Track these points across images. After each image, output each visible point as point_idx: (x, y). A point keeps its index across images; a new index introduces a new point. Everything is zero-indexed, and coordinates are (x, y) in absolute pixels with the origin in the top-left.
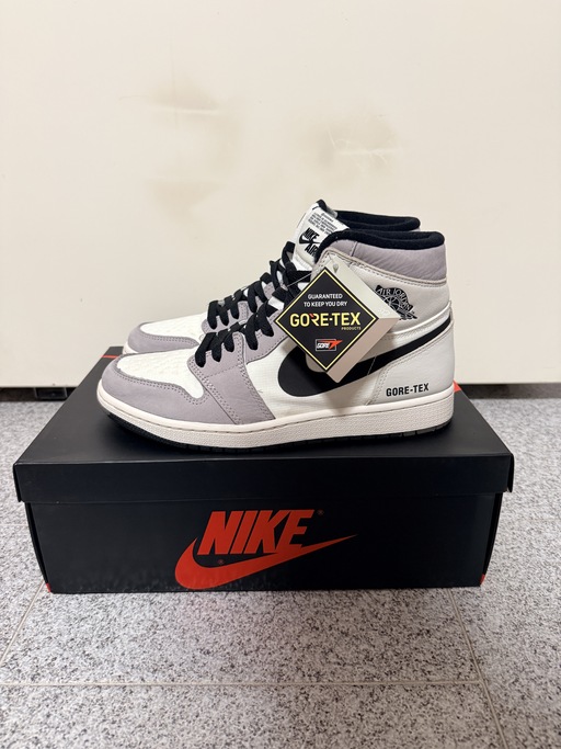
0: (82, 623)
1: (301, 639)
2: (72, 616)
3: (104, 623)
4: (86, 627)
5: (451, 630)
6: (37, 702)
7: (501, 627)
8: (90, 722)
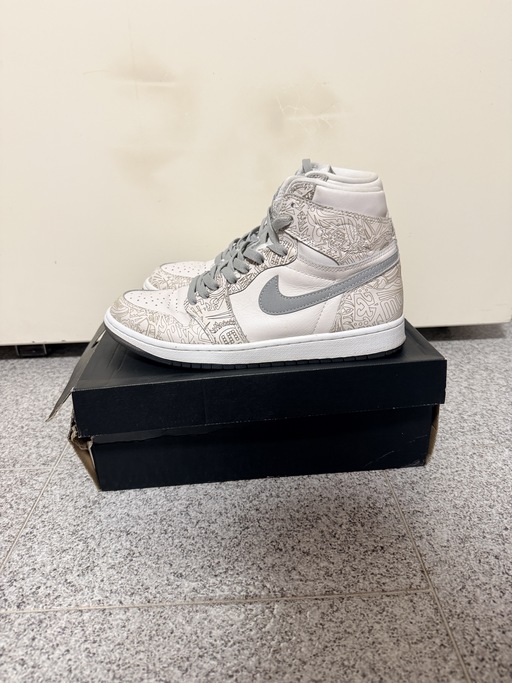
0: (63, 555)
1: (266, 560)
2: (55, 549)
3: (84, 554)
4: (67, 557)
5: (403, 545)
6: (23, 627)
7: (448, 541)
8: (72, 642)
